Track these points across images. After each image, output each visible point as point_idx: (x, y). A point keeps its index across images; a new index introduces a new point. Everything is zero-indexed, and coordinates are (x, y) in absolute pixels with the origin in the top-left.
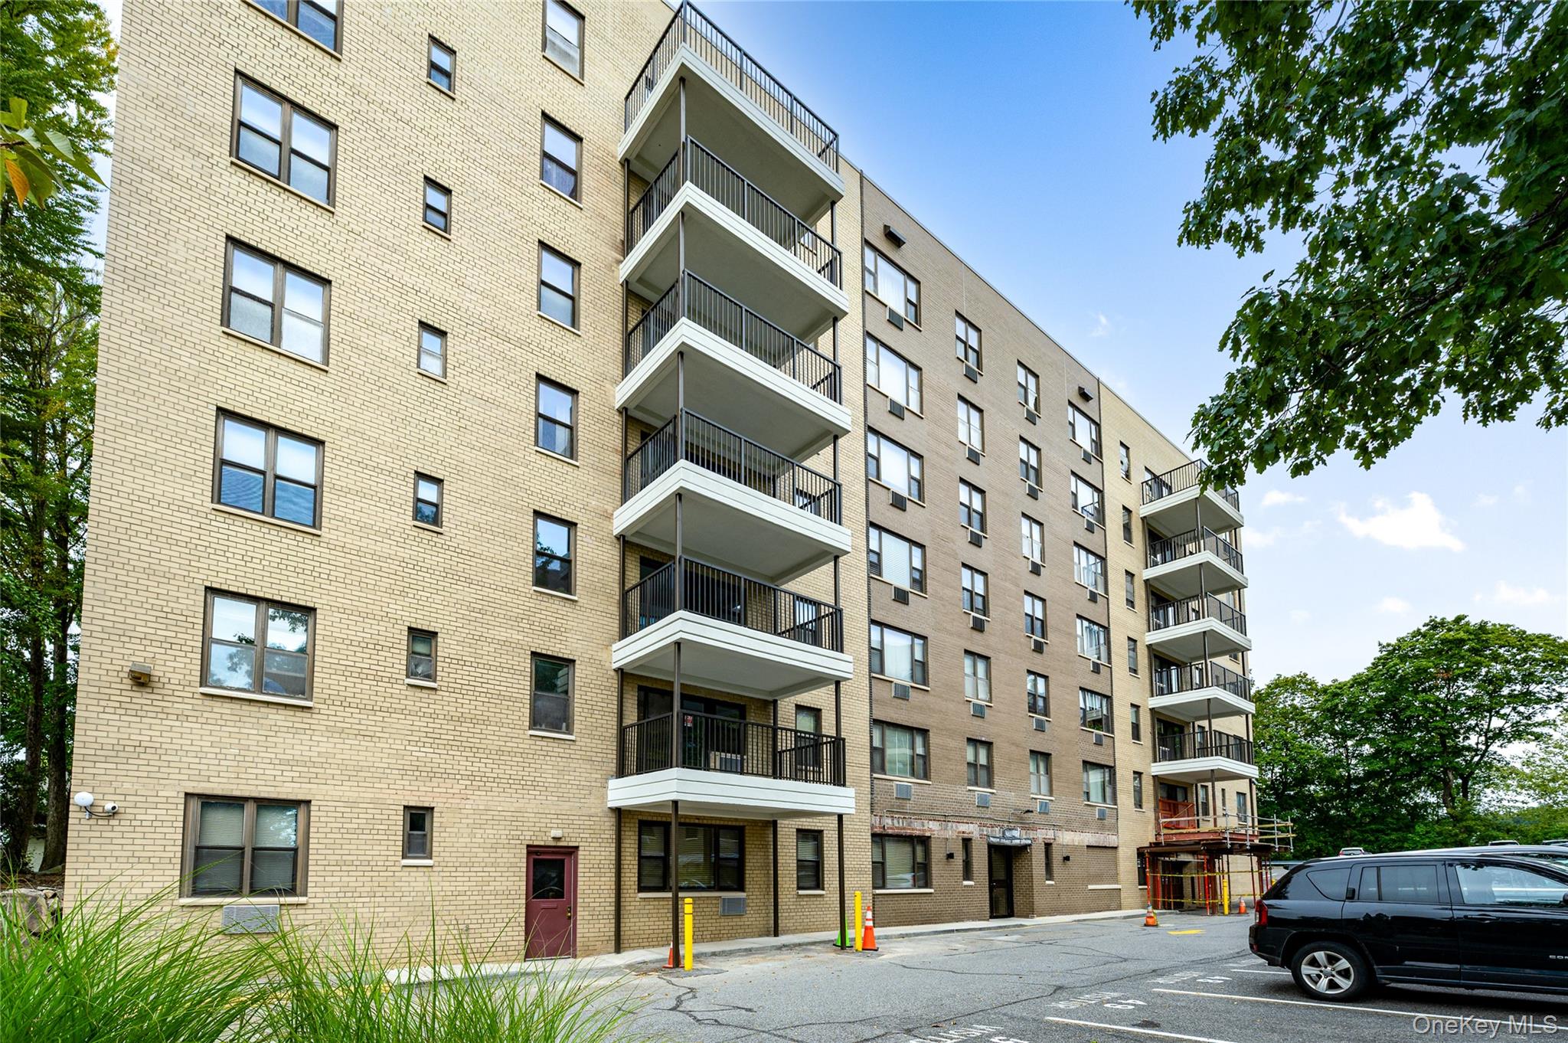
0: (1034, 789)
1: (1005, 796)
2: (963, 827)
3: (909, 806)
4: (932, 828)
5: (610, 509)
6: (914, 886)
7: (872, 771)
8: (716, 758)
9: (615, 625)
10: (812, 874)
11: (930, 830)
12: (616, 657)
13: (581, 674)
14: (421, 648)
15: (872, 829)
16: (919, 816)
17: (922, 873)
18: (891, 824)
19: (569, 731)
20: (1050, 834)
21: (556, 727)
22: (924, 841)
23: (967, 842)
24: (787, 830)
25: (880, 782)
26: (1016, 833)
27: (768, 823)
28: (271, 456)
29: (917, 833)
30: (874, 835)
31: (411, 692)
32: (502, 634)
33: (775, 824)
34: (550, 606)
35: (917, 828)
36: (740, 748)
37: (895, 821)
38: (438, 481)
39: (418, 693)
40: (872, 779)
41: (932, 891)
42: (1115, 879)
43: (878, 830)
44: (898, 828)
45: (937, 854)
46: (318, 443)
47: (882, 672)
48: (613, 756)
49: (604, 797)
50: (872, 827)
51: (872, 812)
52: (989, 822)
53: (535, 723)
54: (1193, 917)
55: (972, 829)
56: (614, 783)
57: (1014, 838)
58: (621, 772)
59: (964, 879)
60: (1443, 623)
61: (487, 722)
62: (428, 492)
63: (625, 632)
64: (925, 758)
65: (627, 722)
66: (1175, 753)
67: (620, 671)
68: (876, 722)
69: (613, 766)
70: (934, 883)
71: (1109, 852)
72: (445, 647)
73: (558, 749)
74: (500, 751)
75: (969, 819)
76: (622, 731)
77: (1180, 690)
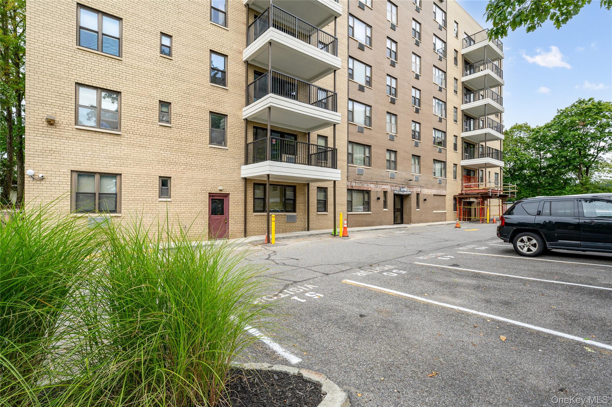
0: (413, 171)
1: (401, 174)
2: (384, 187)
3: (362, 178)
4: (371, 187)
5: (241, 49)
6: (364, 211)
7: (348, 163)
8: (284, 157)
9: (244, 100)
10: (323, 205)
11: (371, 188)
12: (244, 114)
13: (230, 121)
14: (164, 109)
15: (347, 187)
16: (366, 182)
17: (367, 205)
18: (356, 185)
19: (225, 145)
20: (419, 190)
21: (220, 143)
22: (368, 192)
23: (385, 193)
24: (313, 187)
25: (351, 167)
26: (405, 189)
27: (306, 184)
28: (100, 25)
29: (365, 189)
30: (348, 190)
31: (161, 128)
32: (198, 104)
33: (308, 184)
34: (217, 91)
35: (365, 187)
36: (295, 153)
37: (357, 184)
38: (170, 37)
39: (164, 129)
40: (348, 166)
41: (371, 213)
42: (444, 208)
43: (350, 188)
44: (358, 187)
45: (373, 198)
46: (120, 19)
47: (353, 121)
48: (243, 156)
49: (239, 173)
50: (348, 186)
51: (347, 180)
52: (394, 185)
53: (211, 142)
54: (475, 224)
55: (387, 188)
56: (244, 167)
57: (404, 191)
58: (246, 163)
59: (384, 208)
60: (583, 102)
61: (192, 141)
62: (166, 41)
63: (248, 103)
64: (370, 158)
65: (249, 142)
66: (471, 157)
67: (246, 120)
68: (350, 142)
69: (243, 160)
70: (372, 209)
71: (442, 197)
72: (175, 109)
73: (220, 153)
74: (197, 154)
75: (386, 183)
76: (247, 145)
77: (474, 129)
